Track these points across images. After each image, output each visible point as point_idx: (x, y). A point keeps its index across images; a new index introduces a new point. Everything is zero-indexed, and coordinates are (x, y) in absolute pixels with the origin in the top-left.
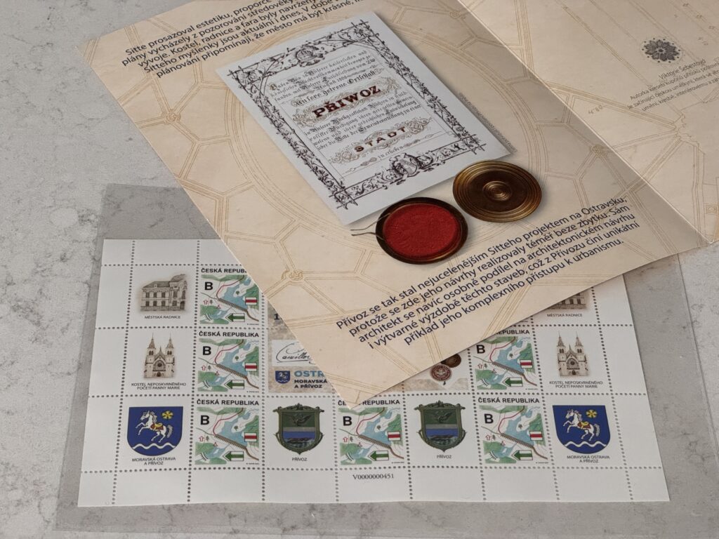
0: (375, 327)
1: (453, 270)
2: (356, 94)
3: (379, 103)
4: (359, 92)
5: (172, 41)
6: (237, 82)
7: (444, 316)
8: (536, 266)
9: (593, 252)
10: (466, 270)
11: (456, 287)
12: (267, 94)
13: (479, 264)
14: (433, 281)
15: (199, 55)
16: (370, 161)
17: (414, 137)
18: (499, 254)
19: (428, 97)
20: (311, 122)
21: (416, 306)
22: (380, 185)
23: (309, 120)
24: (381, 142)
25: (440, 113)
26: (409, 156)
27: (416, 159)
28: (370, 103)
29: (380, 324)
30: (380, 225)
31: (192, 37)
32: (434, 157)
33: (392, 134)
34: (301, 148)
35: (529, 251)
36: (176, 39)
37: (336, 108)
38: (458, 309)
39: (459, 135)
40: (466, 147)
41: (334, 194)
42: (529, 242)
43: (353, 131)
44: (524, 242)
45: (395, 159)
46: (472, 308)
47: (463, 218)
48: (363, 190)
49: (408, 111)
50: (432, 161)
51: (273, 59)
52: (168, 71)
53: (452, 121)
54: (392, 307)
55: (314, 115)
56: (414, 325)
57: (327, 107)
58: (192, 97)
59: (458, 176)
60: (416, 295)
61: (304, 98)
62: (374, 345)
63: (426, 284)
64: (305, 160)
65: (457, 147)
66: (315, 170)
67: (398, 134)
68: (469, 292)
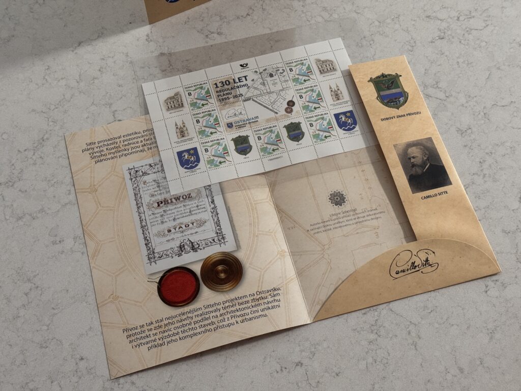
0: (138, 336)
1: (183, 314)
2: (180, 197)
3: (189, 205)
4: (182, 196)
5: (109, 142)
6: (129, 175)
7: (169, 339)
8: (222, 321)
9: (251, 319)
10: (190, 315)
11: (181, 324)
12: (140, 187)
13: (196, 313)
14: (173, 317)
15: (118, 154)
16: (171, 240)
17: (197, 230)
18: (207, 310)
19: (212, 206)
20: (154, 209)
21: (160, 330)
22: (171, 255)
23: (153, 207)
24: (181, 229)
25: (214, 217)
26: (190, 241)
27: (192, 243)
28: (184, 204)
29: (141, 335)
30: (162, 278)
31: (119, 142)
32: (201, 244)
33: (187, 226)
34: (144, 224)
35: (222, 311)
36: (111, 142)
37: (168, 203)
38: (177, 337)
39: (217, 233)
40: (218, 241)
41: (149, 254)
42: (224, 306)
43: (171, 219)
44: (222, 305)
45: (182, 241)
46: (184, 338)
47: (199, 284)
48: (162, 256)
49: (200, 213)
50: (199, 246)
51: (150, 165)
52: (101, 161)
53: (218, 224)
54: (149, 328)
55: (157, 205)
56: (155, 340)
57: (164, 201)
58: (107, 179)
59: (207, 258)
60: (162, 323)
61: (156, 193)
62: (134, 346)
63: (169, 318)
64: (143, 231)
65: (214, 240)
66: (145, 238)
67: (190, 226)
68: (186, 328)
